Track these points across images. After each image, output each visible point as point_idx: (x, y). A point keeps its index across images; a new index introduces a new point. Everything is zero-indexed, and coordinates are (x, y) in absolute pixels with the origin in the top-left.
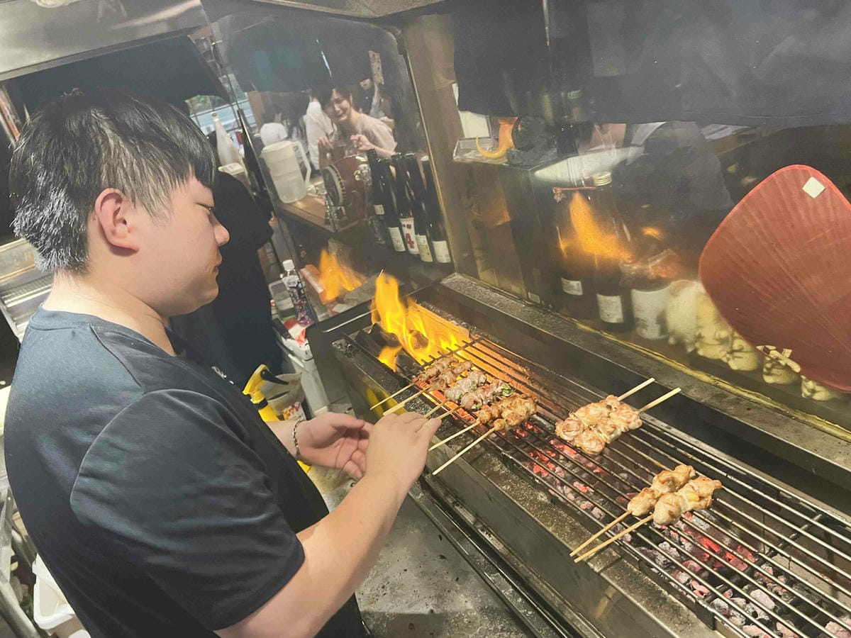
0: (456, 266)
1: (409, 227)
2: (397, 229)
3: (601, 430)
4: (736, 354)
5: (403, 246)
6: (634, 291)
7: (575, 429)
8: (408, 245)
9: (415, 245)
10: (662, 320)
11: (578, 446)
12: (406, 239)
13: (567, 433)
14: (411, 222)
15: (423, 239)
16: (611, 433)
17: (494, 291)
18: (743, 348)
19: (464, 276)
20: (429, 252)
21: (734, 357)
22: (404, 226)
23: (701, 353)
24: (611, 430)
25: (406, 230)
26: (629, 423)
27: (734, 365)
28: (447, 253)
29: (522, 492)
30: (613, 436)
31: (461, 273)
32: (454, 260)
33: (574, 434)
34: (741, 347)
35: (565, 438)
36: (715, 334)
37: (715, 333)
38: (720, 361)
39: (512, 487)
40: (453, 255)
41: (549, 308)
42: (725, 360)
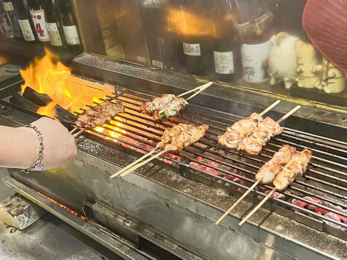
0: (85, 47)
1: (39, 17)
2: (27, 21)
3: (256, 136)
4: (329, 81)
5: (32, 36)
6: (245, 45)
7: (237, 138)
8: (39, 34)
9: (45, 33)
10: (266, 67)
11: (243, 149)
12: (36, 30)
13: (230, 142)
14: (41, 13)
15: (54, 27)
16: (265, 138)
17: (122, 63)
18: (335, 75)
19: (93, 55)
20: (59, 37)
21: (327, 84)
22: (35, 17)
23: (300, 85)
24: (265, 134)
25: (36, 21)
26: (275, 129)
27: (328, 90)
28: (77, 36)
29: (202, 192)
30: (266, 139)
31: (89, 52)
32: (83, 42)
33: (235, 142)
34: (334, 75)
35: (229, 146)
36: (313, 69)
37: (313, 67)
38: (315, 89)
39: (192, 189)
40: (82, 37)
41: (171, 70)
42: (320, 87)
